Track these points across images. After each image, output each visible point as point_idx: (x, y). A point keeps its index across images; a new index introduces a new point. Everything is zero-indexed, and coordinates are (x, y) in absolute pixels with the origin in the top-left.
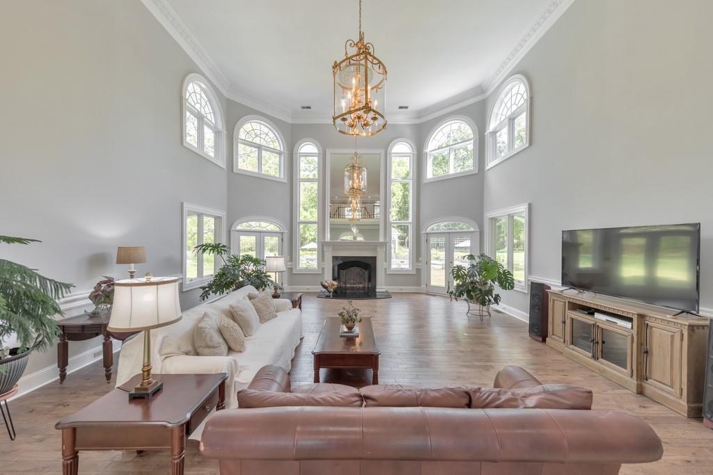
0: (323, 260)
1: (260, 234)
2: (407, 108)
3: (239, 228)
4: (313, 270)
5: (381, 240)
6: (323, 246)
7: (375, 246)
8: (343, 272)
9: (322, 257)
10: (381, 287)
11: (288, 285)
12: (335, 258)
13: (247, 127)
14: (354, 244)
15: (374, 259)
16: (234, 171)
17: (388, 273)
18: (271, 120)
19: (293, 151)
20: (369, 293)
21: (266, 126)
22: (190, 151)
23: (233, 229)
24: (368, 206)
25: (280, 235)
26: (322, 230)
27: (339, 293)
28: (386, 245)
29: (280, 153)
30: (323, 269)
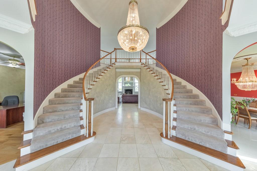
0: (123, 90)
4: (121, 91)
5: (134, 86)
6: (123, 87)
7: (132, 87)
8: (127, 92)
9: (123, 89)
12: (125, 89)
14: (129, 87)
15: (132, 89)
17: (135, 92)
24: (132, 78)
26: (123, 84)
28: (134, 87)
30: (123, 91)
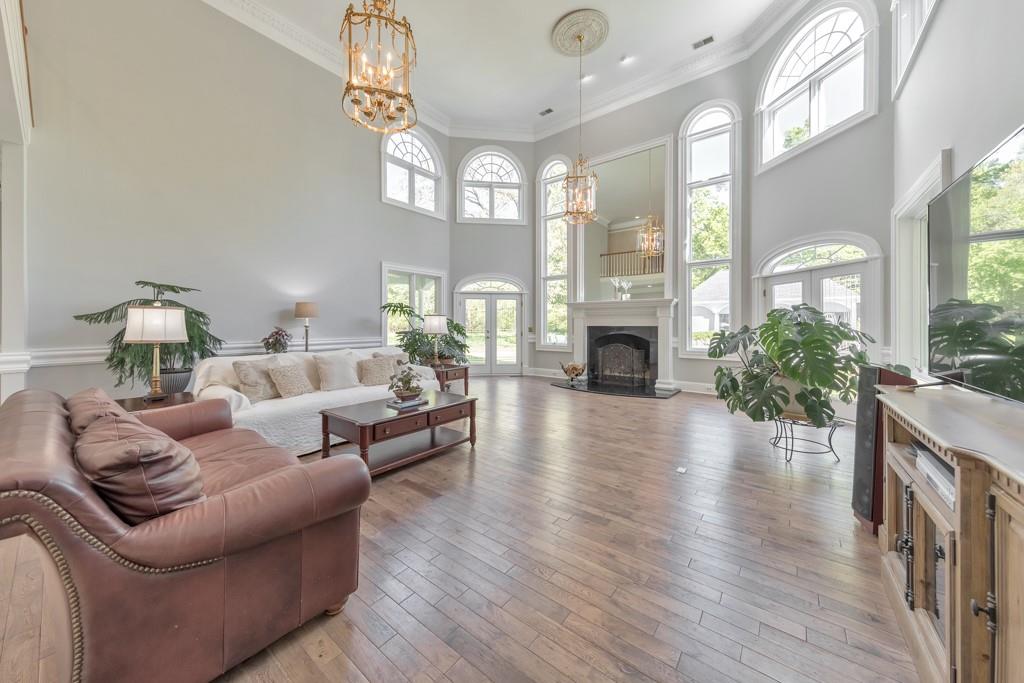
1: (491, 298)
2: (710, 40)
3: (464, 289)
4: (561, 346)
6: (572, 309)
7: (655, 308)
10: (666, 380)
11: (530, 366)
12: (592, 330)
13: (475, 164)
16: (458, 221)
17: (680, 356)
18: (505, 147)
19: (535, 178)
20: (644, 388)
21: (500, 156)
22: (395, 208)
23: (456, 290)
25: (518, 297)
26: (572, 288)
27: (597, 384)
29: (518, 187)
30: (574, 346)
